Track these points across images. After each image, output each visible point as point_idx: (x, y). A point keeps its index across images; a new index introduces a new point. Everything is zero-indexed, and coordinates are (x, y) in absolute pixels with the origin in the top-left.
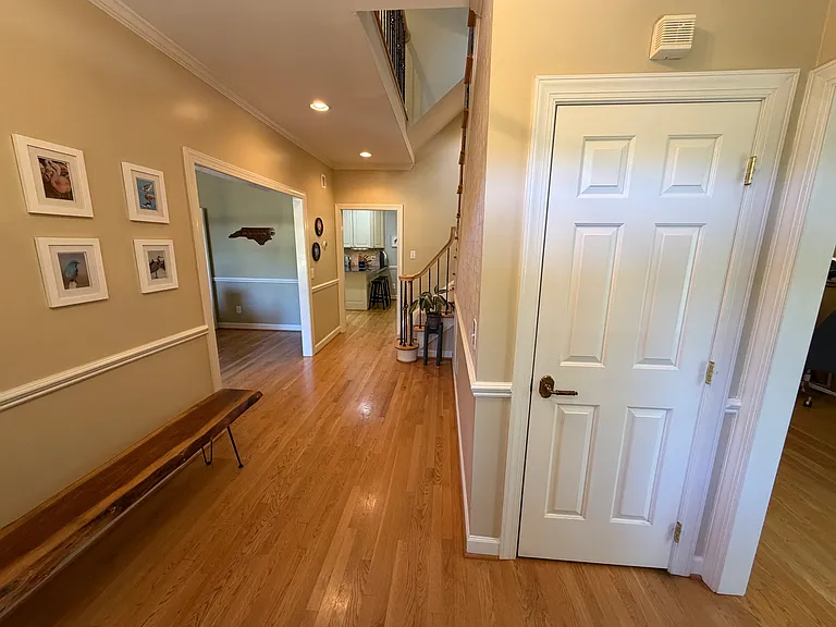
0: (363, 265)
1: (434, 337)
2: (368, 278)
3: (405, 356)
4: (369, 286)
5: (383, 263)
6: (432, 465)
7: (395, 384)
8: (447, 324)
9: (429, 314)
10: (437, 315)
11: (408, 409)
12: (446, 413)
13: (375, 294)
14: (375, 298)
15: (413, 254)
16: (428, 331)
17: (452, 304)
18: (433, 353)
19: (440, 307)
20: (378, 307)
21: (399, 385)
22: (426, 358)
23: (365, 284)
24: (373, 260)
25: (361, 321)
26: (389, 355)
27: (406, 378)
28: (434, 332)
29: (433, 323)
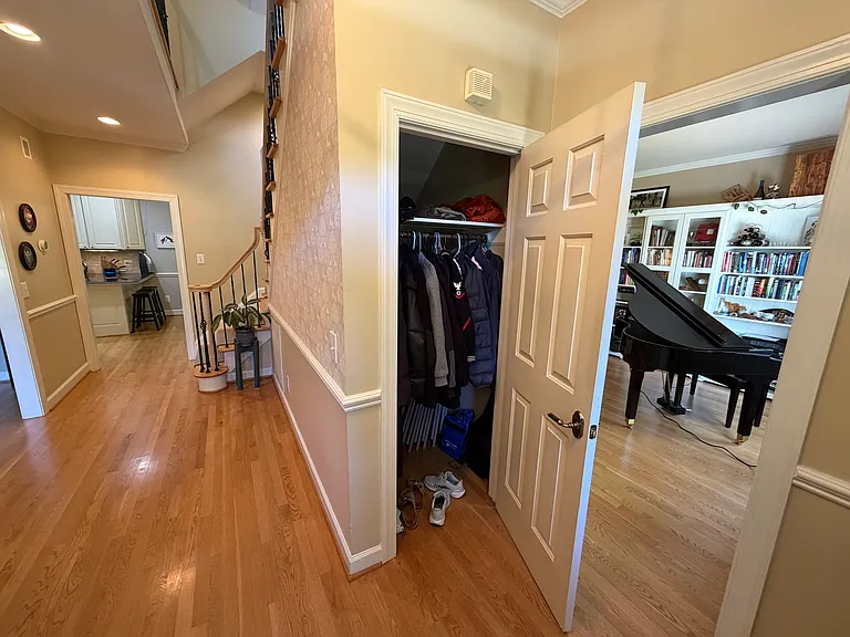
0: (111, 273)
1: (247, 356)
2: (125, 290)
3: (210, 385)
4: (127, 300)
5: (145, 269)
6: (282, 501)
7: (205, 422)
8: (262, 337)
9: (238, 329)
10: (250, 330)
11: (233, 447)
12: (284, 438)
13: (140, 310)
14: (139, 316)
15: (200, 258)
16: (240, 349)
17: (267, 314)
18: (249, 374)
19: (252, 319)
20: (146, 329)
21: (212, 422)
22: (240, 382)
23: (122, 298)
24: (130, 266)
25: (124, 350)
26: (186, 388)
27: (219, 412)
28: (246, 349)
29: (246, 339)
